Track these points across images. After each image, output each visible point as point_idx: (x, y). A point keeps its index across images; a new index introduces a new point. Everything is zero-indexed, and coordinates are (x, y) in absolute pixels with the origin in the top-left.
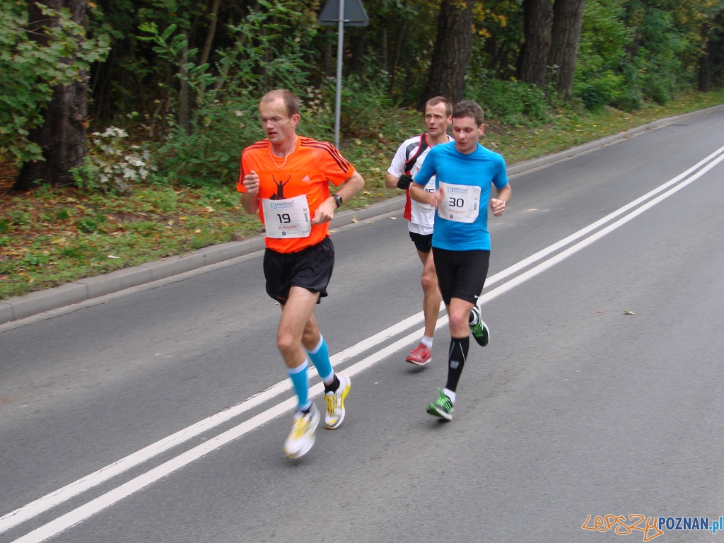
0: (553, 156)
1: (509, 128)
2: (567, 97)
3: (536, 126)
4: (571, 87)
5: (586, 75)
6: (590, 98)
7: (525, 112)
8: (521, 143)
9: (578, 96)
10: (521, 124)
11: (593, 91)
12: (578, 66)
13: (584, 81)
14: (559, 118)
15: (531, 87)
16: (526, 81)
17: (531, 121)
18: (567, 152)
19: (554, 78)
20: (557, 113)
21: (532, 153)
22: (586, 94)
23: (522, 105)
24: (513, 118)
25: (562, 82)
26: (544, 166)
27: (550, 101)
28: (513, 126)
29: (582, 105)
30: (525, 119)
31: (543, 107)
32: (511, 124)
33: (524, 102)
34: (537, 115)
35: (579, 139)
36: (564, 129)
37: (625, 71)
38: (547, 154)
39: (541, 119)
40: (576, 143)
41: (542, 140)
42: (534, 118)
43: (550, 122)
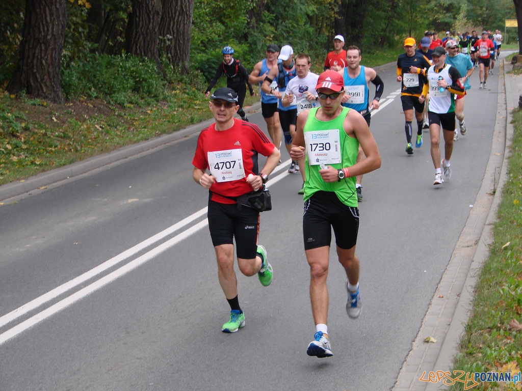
0: (165, 137)
1: (117, 107)
2: (185, 71)
3: (149, 105)
4: (188, 59)
5: (206, 45)
6: (211, 70)
7: (136, 90)
8: (130, 124)
9: (197, 69)
10: (131, 103)
11: (214, 63)
12: (195, 35)
13: (204, 51)
14: (176, 94)
15: (143, 61)
16: (136, 54)
17: (142, 98)
18: (182, 131)
19: (168, 49)
20: (174, 89)
21: (141, 135)
22: (207, 66)
23: (131, 81)
24: (122, 97)
25: (177, 54)
26: (155, 149)
27: (165, 75)
28: (122, 106)
29: (201, 78)
30: (136, 97)
31: (156, 83)
32: (119, 104)
33: (134, 78)
34: (149, 92)
35: (196, 117)
36: (179, 107)
37: (250, 39)
38: (159, 135)
39: (155, 96)
40: (192, 122)
41: (155, 119)
42: (145, 95)
43: (164, 99)
